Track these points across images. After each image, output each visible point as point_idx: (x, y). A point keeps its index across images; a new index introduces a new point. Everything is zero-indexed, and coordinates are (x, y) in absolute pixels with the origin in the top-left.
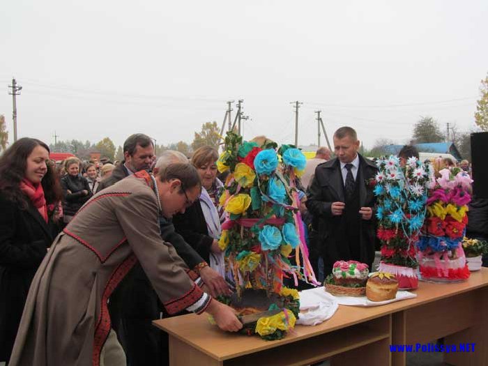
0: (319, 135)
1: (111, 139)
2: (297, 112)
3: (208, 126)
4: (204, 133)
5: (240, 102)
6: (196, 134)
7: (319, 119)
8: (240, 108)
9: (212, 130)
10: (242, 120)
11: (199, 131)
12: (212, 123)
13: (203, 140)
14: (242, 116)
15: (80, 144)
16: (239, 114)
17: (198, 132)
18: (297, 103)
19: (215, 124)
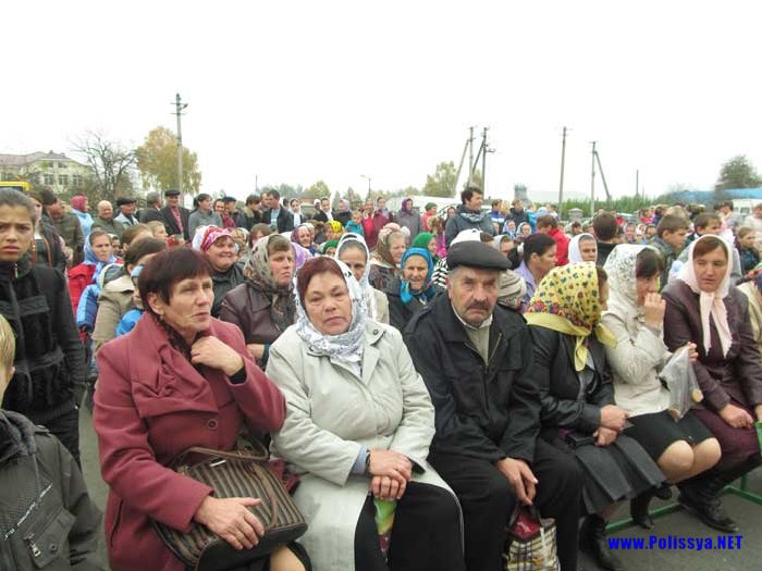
0: (593, 175)
1: (326, 183)
2: (564, 142)
3: (444, 166)
4: (438, 175)
5: (485, 129)
6: (429, 177)
7: (595, 153)
8: (485, 137)
9: (448, 172)
10: (487, 154)
11: (432, 173)
12: (448, 163)
13: (436, 184)
14: (487, 149)
15: (291, 189)
16: (484, 145)
17: (431, 175)
18: (565, 130)
19: (452, 165)
